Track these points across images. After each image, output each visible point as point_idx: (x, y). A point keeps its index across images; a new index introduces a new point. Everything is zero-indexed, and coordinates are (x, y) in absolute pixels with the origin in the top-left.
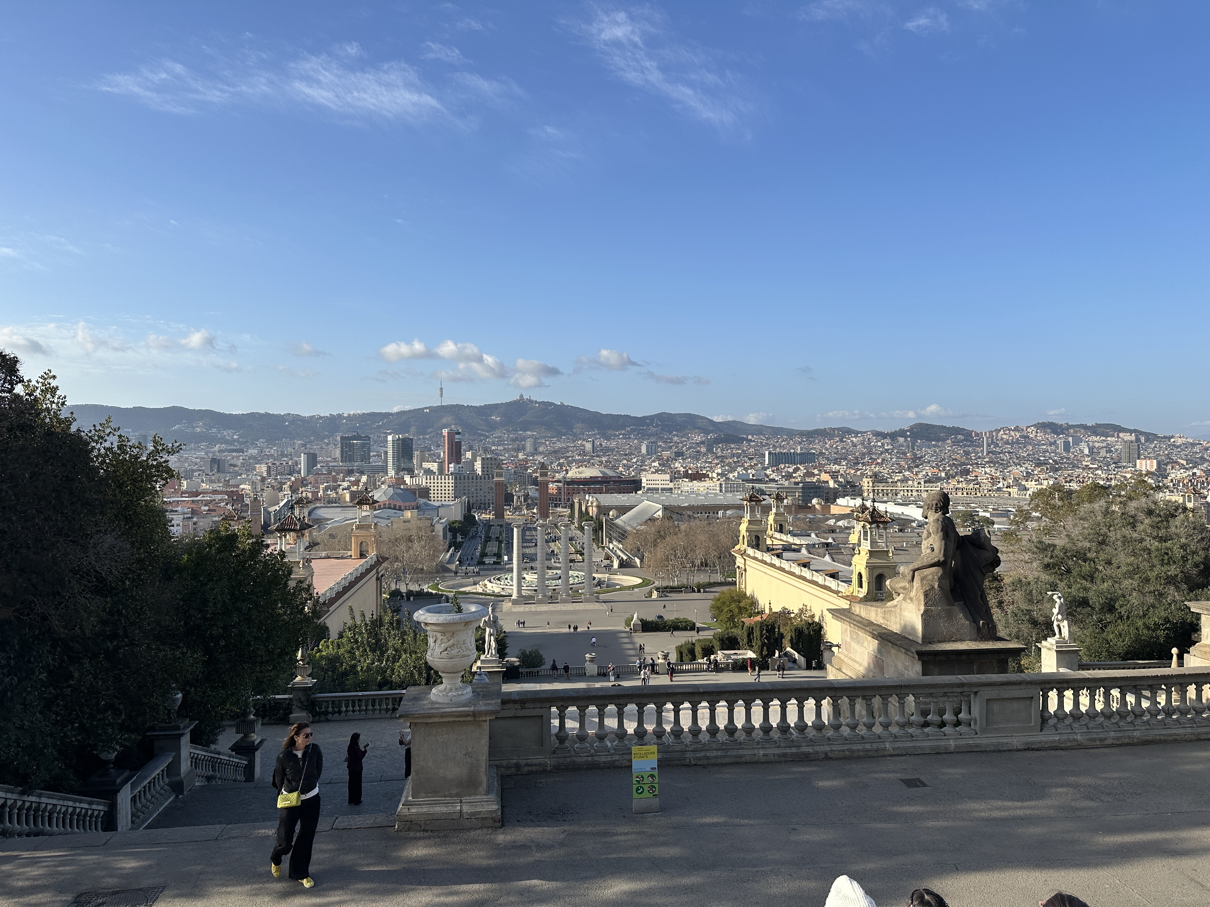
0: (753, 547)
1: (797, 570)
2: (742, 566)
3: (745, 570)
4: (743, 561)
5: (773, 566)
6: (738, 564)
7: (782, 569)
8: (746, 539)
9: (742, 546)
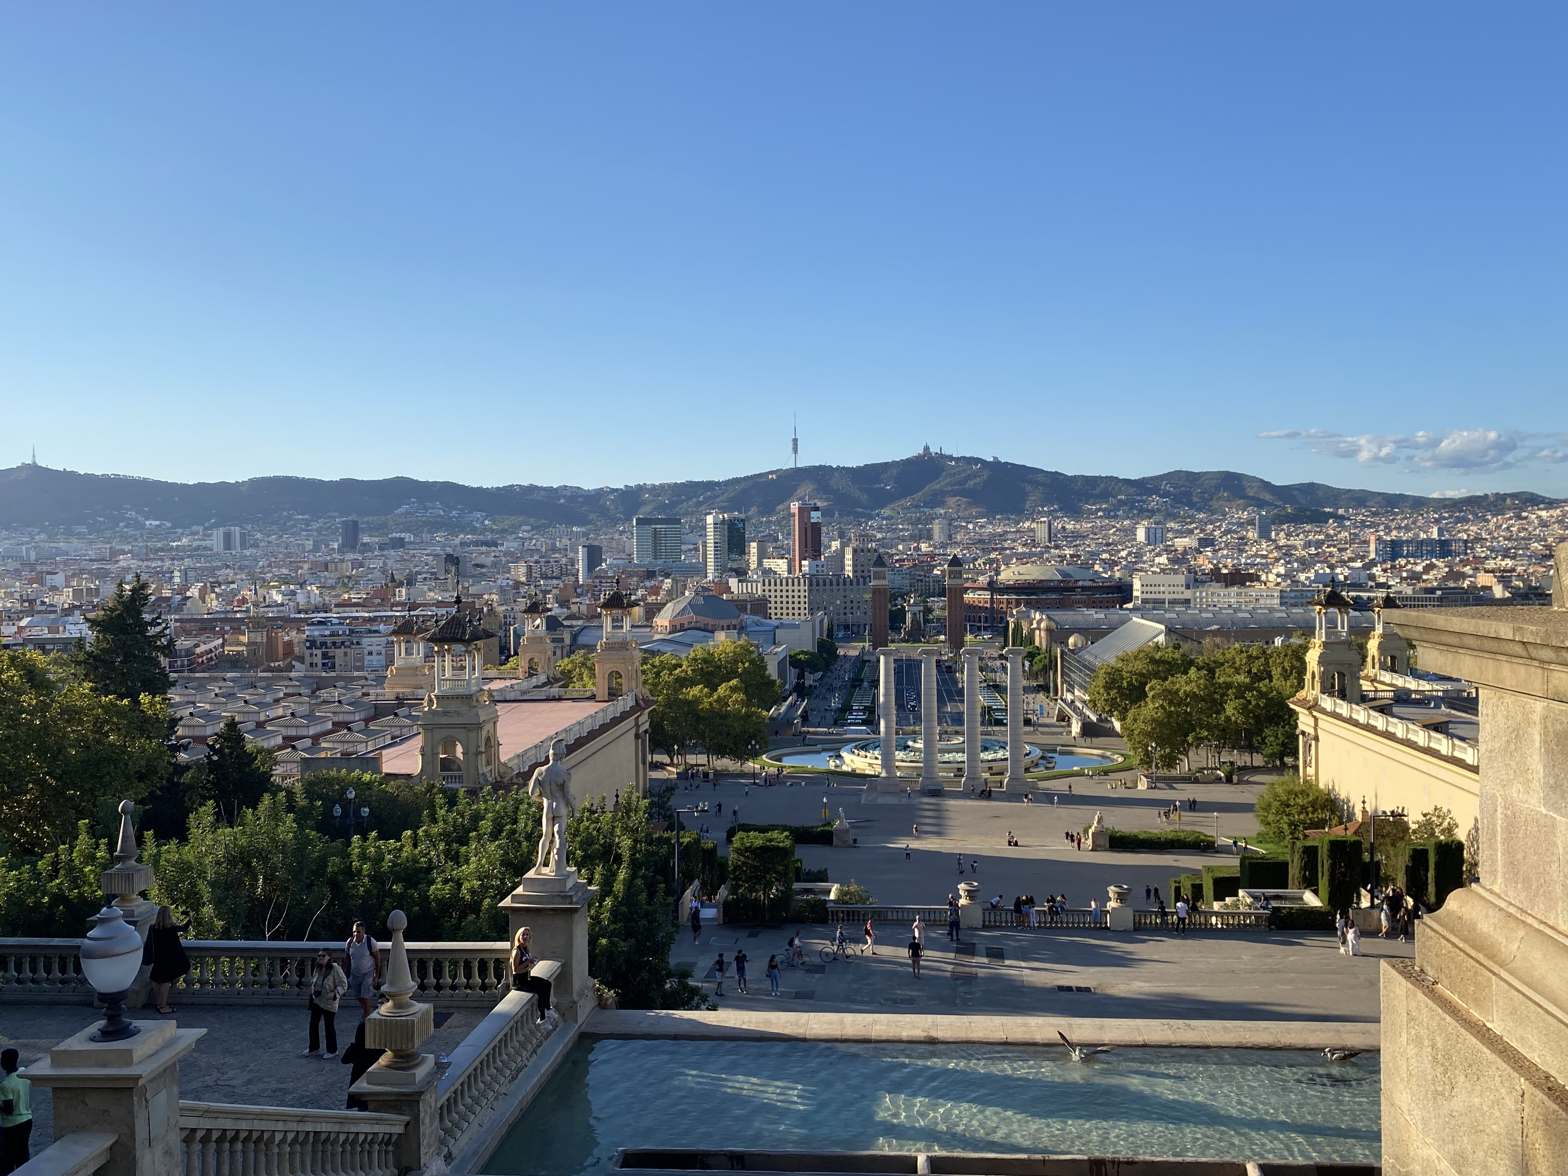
0: (1331, 695)
1: (1421, 737)
2: (1312, 732)
3: (1316, 739)
4: (1311, 721)
5: (1369, 728)
6: (1301, 727)
7: (1389, 736)
8: (1317, 679)
9: (1311, 691)
